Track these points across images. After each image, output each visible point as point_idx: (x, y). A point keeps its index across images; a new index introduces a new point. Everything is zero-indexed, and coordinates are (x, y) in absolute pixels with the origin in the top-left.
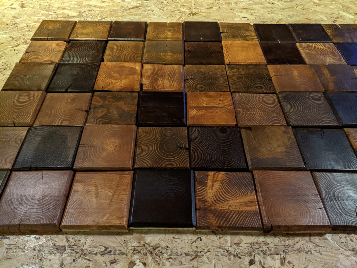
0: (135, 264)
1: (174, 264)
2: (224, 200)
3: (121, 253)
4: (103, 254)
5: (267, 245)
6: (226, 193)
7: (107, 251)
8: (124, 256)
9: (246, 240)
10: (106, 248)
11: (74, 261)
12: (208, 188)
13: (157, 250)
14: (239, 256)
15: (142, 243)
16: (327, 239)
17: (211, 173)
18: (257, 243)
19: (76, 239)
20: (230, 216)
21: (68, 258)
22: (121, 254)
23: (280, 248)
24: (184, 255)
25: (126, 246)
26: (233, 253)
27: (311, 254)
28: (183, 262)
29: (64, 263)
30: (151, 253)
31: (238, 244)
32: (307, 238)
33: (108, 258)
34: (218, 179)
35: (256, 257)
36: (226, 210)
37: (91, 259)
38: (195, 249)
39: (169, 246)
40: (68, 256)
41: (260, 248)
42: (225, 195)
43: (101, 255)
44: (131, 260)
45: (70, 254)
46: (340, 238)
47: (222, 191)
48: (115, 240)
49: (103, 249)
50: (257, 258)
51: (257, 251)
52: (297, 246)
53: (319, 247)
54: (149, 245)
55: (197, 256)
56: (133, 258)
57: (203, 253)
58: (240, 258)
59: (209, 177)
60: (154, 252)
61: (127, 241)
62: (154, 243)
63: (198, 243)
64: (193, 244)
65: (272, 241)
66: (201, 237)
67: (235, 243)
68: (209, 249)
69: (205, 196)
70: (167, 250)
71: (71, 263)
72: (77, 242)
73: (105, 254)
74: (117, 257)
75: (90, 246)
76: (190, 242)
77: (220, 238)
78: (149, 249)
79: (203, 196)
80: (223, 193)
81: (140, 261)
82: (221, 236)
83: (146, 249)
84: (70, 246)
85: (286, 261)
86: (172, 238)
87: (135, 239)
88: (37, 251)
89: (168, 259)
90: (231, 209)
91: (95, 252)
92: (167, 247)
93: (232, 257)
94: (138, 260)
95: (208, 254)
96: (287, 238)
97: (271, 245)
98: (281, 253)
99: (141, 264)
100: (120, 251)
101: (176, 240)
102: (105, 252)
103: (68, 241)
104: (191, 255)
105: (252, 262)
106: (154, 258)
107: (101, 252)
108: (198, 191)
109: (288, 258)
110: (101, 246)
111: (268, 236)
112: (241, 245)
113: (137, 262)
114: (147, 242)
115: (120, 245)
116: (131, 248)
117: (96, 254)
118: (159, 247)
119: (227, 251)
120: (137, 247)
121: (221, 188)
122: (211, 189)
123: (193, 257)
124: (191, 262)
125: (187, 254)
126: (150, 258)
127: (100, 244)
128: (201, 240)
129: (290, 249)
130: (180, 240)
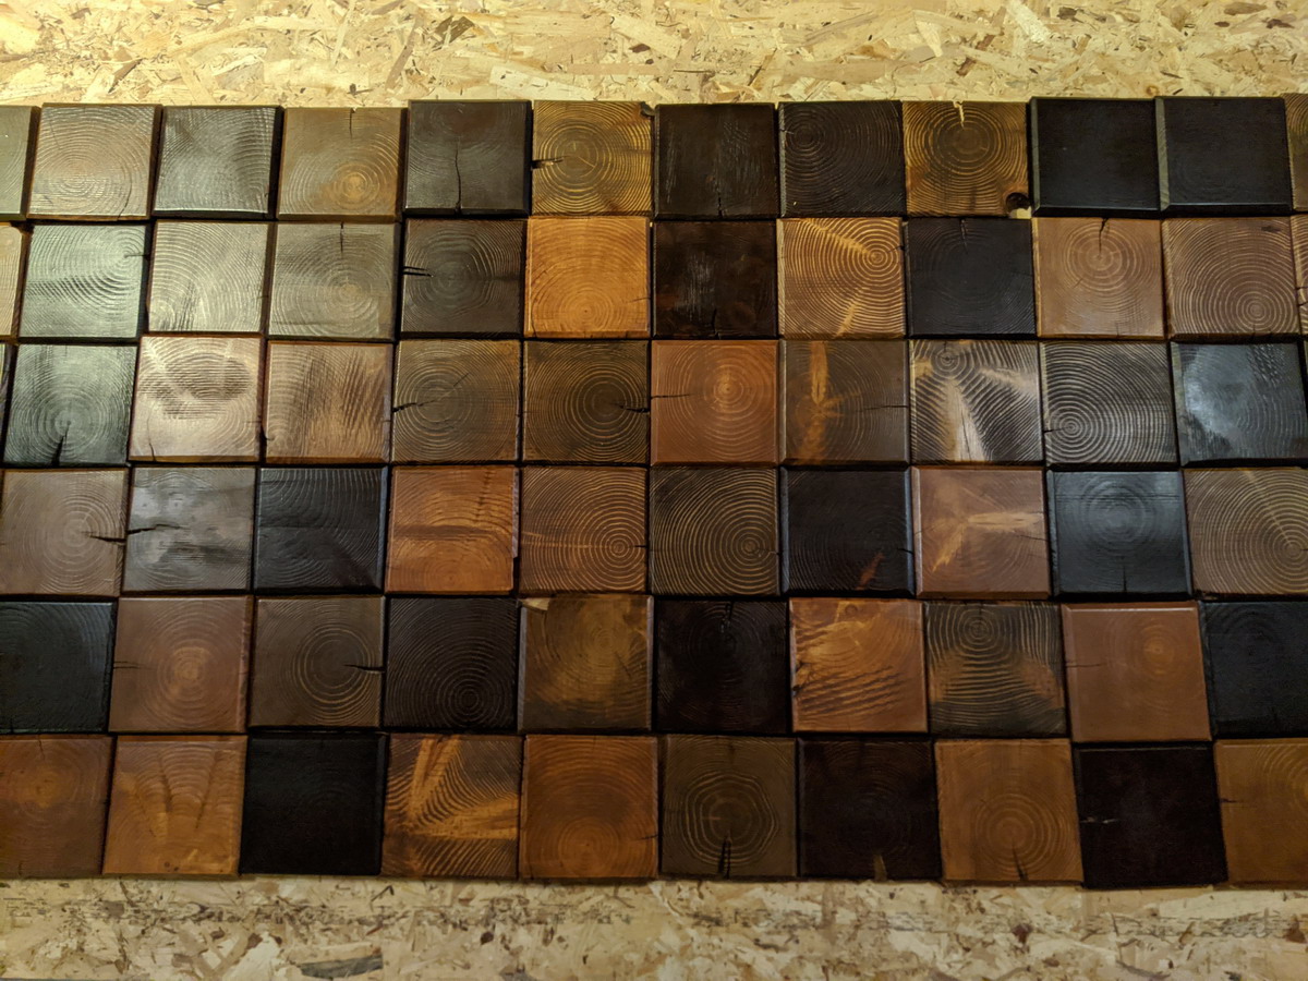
0: (260, 940)
1: (334, 941)
2: (446, 813)
3: (233, 917)
4: (198, 920)
5: (524, 903)
6: (454, 795)
7: (204, 913)
8: (238, 924)
9: (483, 893)
10: (203, 909)
11: (143, 932)
12: (415, 783)
13: (302, 914)
14: (463, 925)
15: (274, 898)
16: (650, 892)
17: (427, 743)
18: (505, 900)
19: (141, 887)
20: (452, 852)
21: (131, 928)
22: (233, 919)
23: (549, 910)
24: (356, 924)
25: (242, 904)
26: (453, 919)
27: (609, 922)
28: (352, 935)
29: (125, 936)
30: (291, 919)
31: (465, 901)
32: (610, 890)
33: (209, 927)
34: (442, 759)
35: (497, 929)
36: (445, 836)
37: (175, 930)
38: (378, 911)
39: (326, 904)
40: (130, 923)
41: (510, 909)
42: (450, 801)
43: (195, 922)
44: (252, 931)
45: (133, 918)
46: (680, 890)
47: (445, 790)
48: (218, 891)
49: (196, 909)
50: (499, 931)
51: (501, 916)
52: (586, 906)
53: (628, 909)
54: (287, 903)
55: (380, 926)
56: (257, 928)
57: (392, 920)
58: (465, 929)
59: (421, 753)
60: (296, 917)
61: (244, 893)
62: (296, 898)
63: (387, 900)
64: (377, 900)
65: (536, 895)
66: (394, 888)
67: (461, 900)
68: (407, 912)
69: (406, 804)
70: (323, 912)
71: (138, 938)
72: (145, 895)
73: (200, 919)
74: (225, 926)
75: (171, 903)
76: (369, 898)
77: (431, 888)
78: (287, 910)
79: (401, 805)
80: (447, 795)
81: (270, 935)
82: (434, 884)
83: (282, 910)
84: (132, 904)
85: (556, 937)
86: (333, 889)
87: (258, 889)
88: (68, 913)
89: (324, 930)
90: (456, 834)
91: (181, 916)
92: (324, 906)
93: (450, 927)
94: (267, 933)
95: (403, 921)
96: (570, 890)
97: (533, 905)
98: (549, 920)
99: (272, 940)
100: (230, 915)
101: (341, 892)
102: (202, 915)
103: (125, 892)
104: (369, 924)
105: (486, 938)
106: (297, 929)
107: (194, 915)
108: (392, 792)
109: (560, 931)
110: (191, 903)
111: (532, 885)
112: (471, 903)
113: (265, 936)
114: (284, 895)
115: (228, 902)
116: (251, 908)
117: (184, 919)
118: (306, 907)
119: (443, 915)
120: (264, 906)
121: (443, 783)
122: (421, 784)
123: (374, 927)
124: (368, 937)
125: (361, 922)
126: (289, 928)
127: (189, 900)
128: (392, 892)
129: (568, 912)
130: (349, 892)
